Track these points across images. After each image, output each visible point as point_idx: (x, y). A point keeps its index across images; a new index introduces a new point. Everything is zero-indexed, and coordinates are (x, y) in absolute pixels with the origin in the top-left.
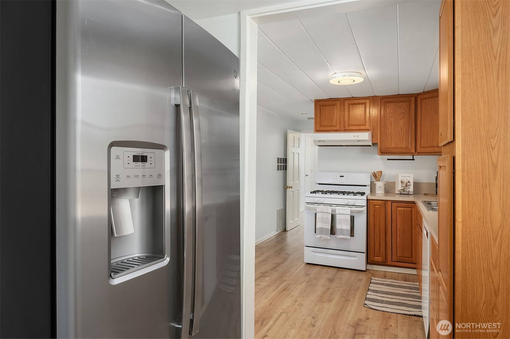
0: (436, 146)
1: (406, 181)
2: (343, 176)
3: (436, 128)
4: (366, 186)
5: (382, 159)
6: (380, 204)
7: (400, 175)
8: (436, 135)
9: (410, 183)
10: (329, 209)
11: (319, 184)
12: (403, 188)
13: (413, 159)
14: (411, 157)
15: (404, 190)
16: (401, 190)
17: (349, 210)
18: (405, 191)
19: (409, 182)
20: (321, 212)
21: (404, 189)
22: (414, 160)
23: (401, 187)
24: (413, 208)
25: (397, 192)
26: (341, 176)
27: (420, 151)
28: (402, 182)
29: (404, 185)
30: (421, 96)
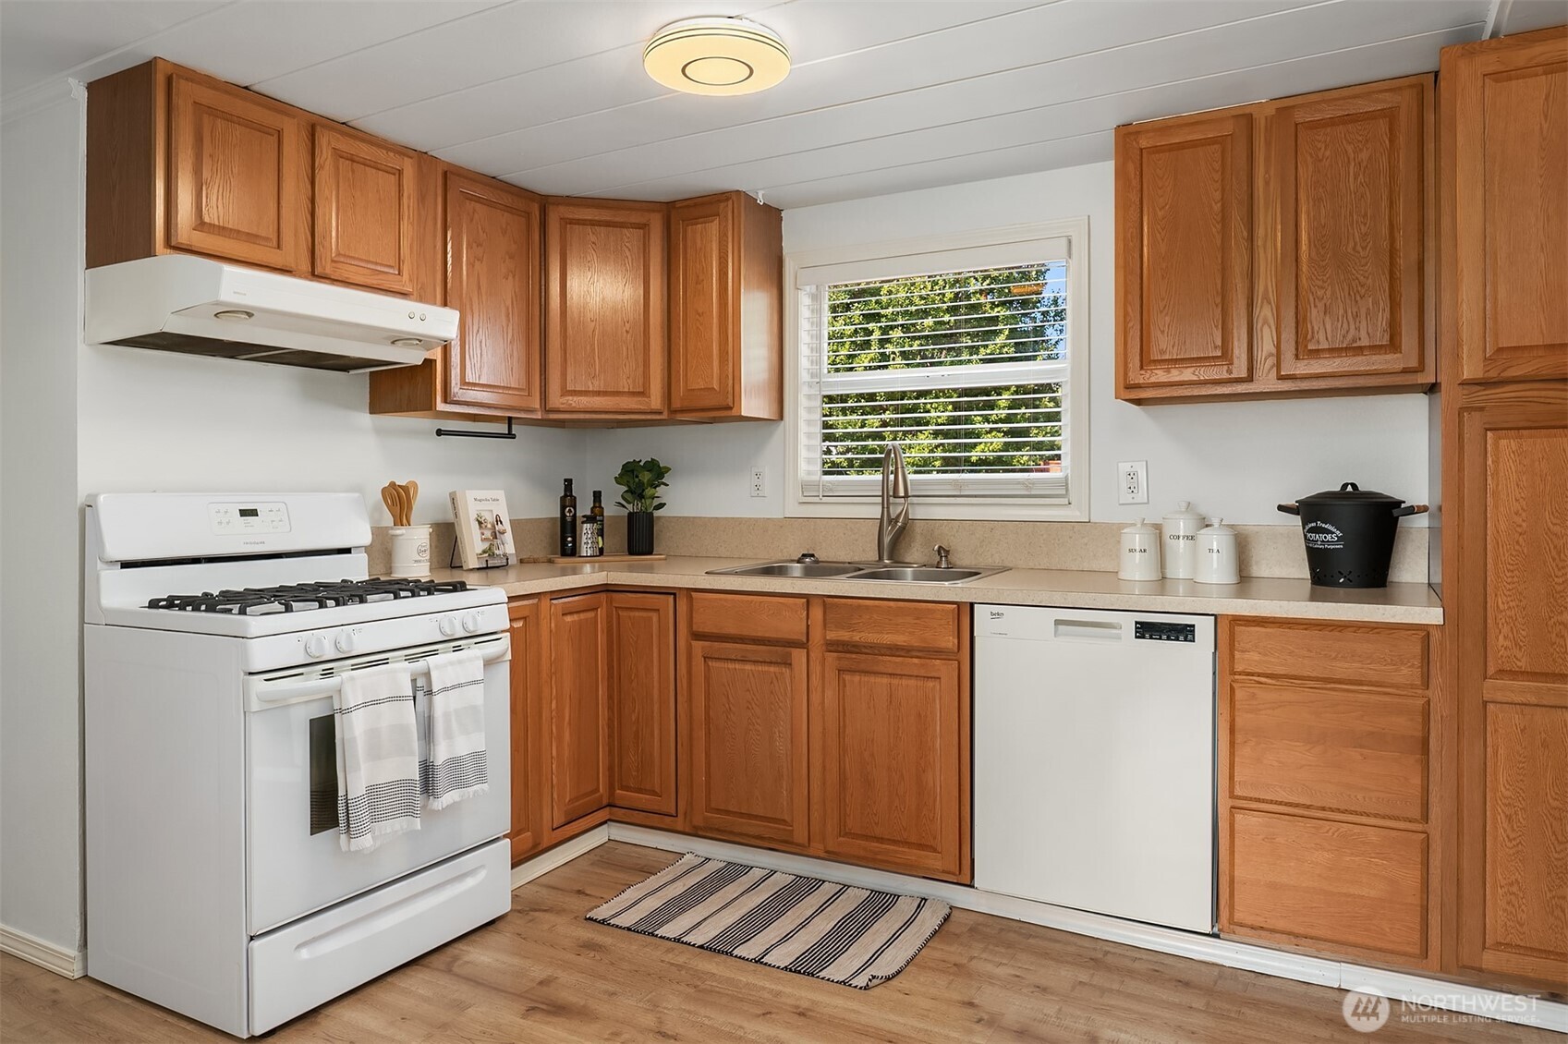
0: (626, 390)
1: (490, 519)
2: (253, 513)
3: (627, 332)
4: (348, 551)
6: (526, 613)
8: (625, 354)
9: (501, 523)
10: (399, 674)
11: (126, 565)
12: (486, 545)
13: (510, 435)
14: (503, 429)
15: (489, 552)
16: (484, 552)
17: (477, 658)
18: (493, 553)
19: (499, 521)
20: (365, 704)
21: (490, 549)
22: (513, 437)
23: (482, 540)
25: (472, 562)
26: (244, 513)
27: (563, 404)
28: (480, 523)
29: (488, 534)
30: (562, 209)
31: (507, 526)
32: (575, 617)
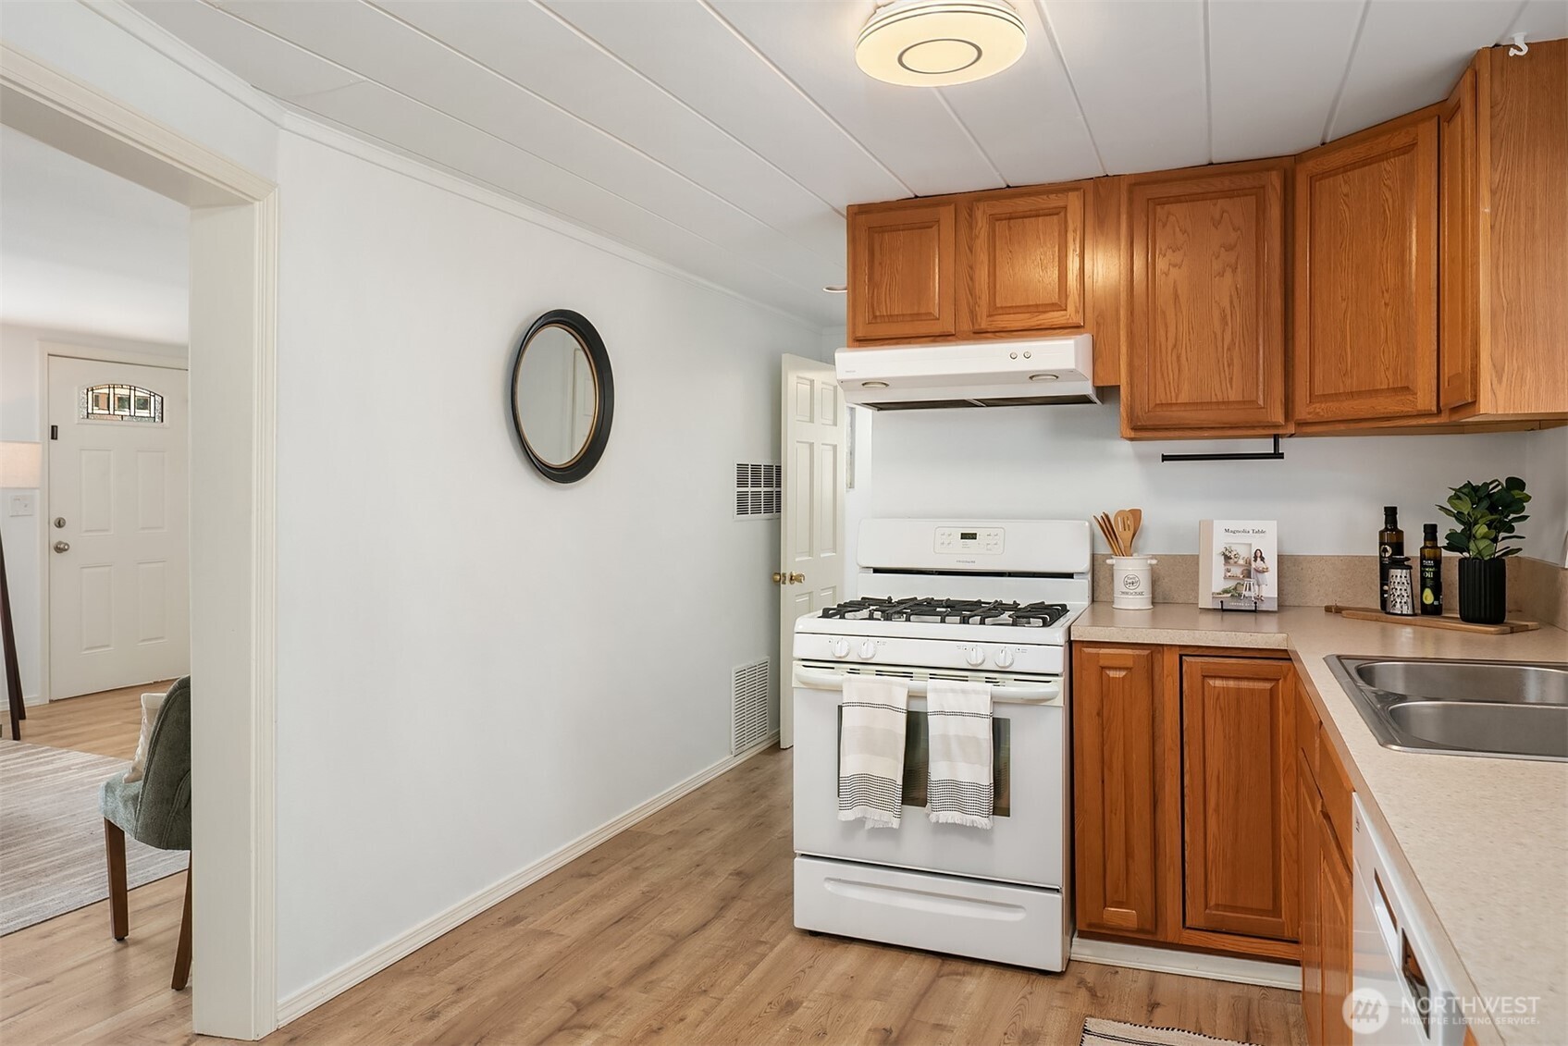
0: (1384, 386)
1: (1244, 553)
2: (973, 536)
3: (1386, 304)
4: (1070, 576)
5: (1141, 458)
6: (1130, 664)
7: (1219, 526)
8: (1383, 336)
9: (1262, 559)
10: (897, 692)
11: (876, 571)
12: (1231, 584)
13: (1277, 455)
14: (1266, 446)
15: (1235, 593)
16: (1225, 591)
17: (986, 692)
18: (1240, 595)
19: (1259, 556)
20: (861, 704)
21: (1235, 589)
22: (1281, 456)
23: (1225, 578)
24: (1278, 680)
25: (1205, 601)
26: (964, 536)
27: (1309, 413)
28: (1227, 558)
29: (1237, 571)
30: (1310, 164)
31: (1272, 563)
32: (1232, 684)
